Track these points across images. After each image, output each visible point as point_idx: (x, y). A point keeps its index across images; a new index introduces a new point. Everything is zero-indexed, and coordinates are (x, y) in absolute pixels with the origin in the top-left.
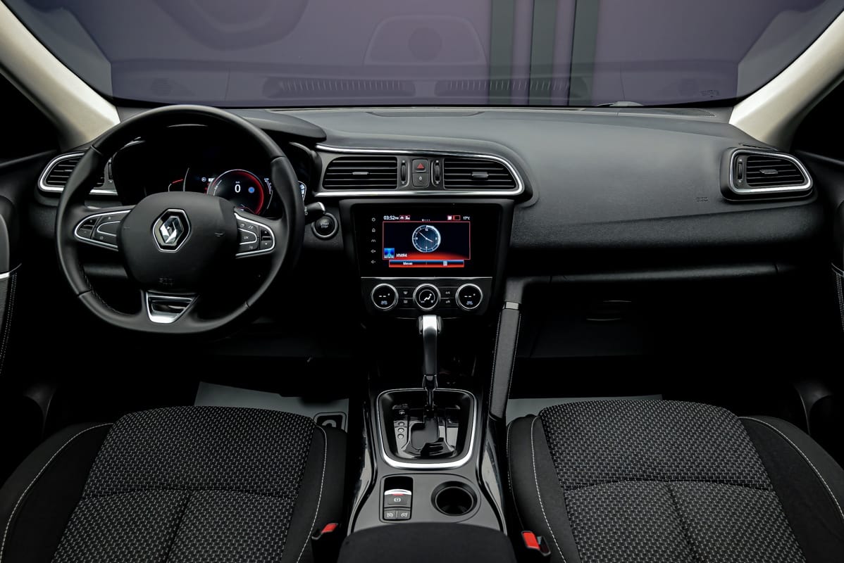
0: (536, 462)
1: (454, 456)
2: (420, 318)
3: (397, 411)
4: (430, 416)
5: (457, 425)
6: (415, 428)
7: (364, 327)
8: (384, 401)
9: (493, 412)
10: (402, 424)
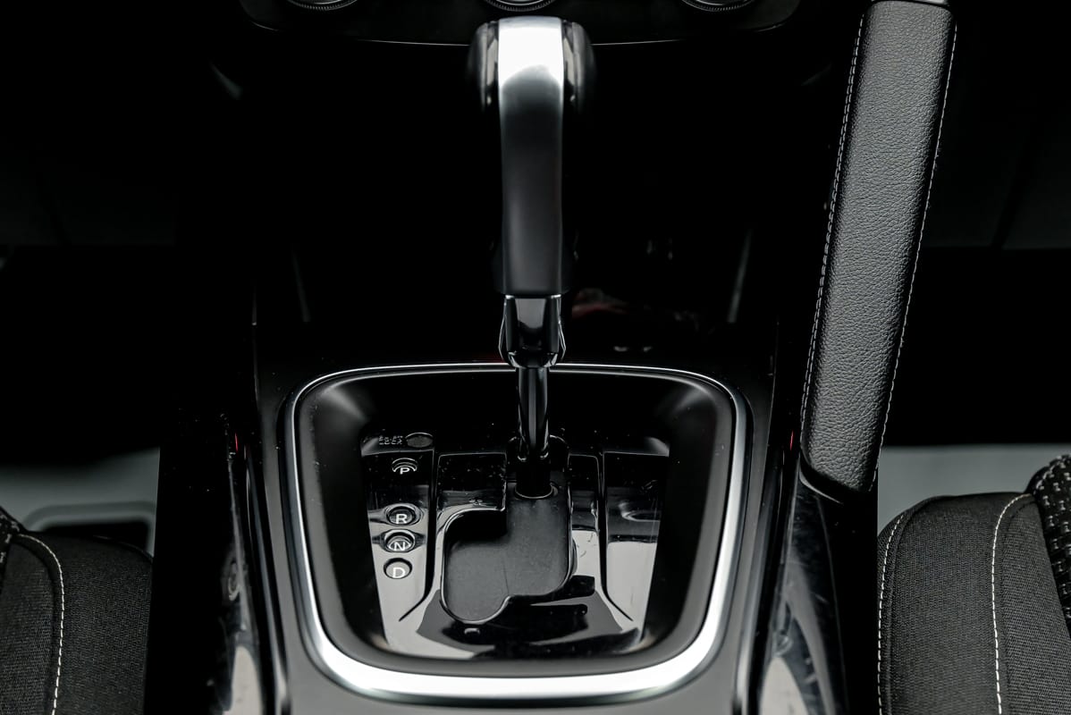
0: (1007, 681)
1: (636, 645)
2: (484, 33)
3: (383, 463)
4: (533, 483)
5: (653, 527)
6: (463, 533)
7: (233, 89)
8: (323, 414)
9: (816, 464)
10: (405, 518)
